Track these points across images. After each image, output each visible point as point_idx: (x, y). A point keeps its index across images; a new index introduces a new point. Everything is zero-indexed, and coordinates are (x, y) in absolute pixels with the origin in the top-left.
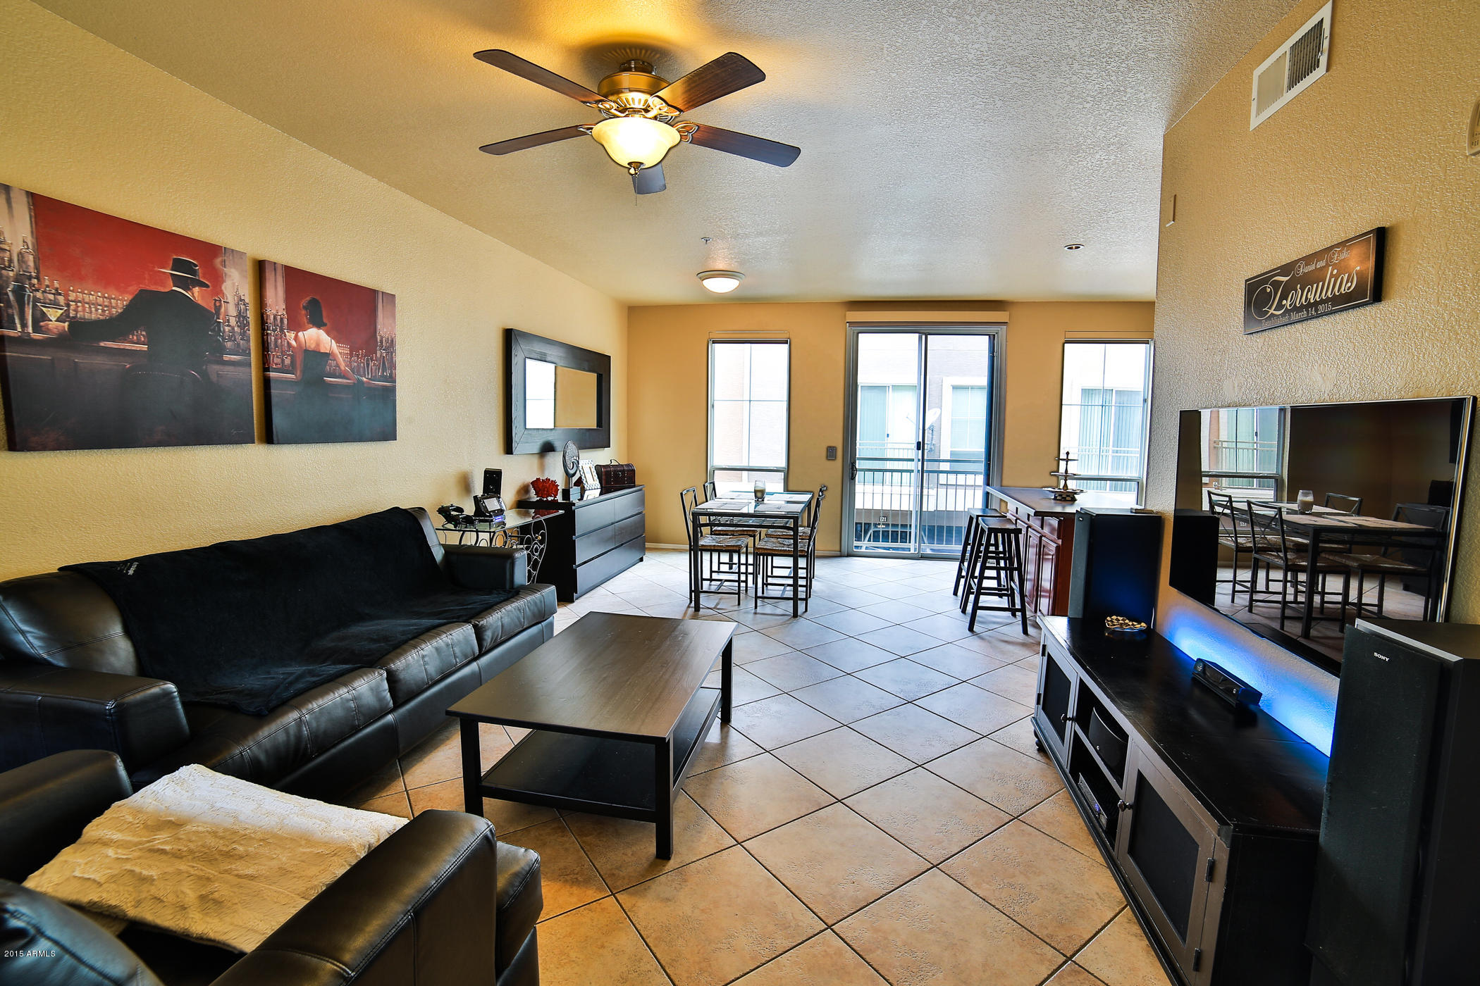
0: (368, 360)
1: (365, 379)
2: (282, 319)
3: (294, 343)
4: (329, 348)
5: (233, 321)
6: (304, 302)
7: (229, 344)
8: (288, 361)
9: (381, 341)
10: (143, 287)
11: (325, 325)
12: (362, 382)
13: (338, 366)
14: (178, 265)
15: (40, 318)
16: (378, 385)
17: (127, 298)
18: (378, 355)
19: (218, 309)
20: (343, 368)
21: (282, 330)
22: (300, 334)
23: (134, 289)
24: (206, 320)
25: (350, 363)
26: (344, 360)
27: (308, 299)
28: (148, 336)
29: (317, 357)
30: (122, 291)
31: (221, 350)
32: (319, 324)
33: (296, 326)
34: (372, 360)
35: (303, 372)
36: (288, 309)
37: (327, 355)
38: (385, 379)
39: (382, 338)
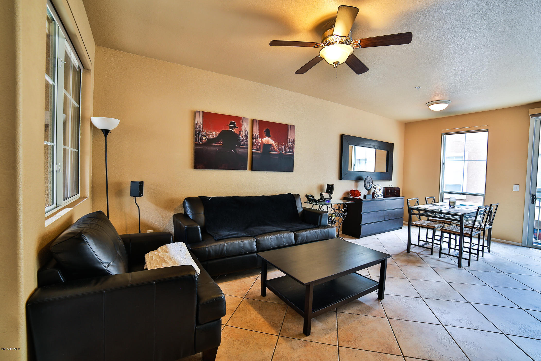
0: (284, 146)
1: (283, 152)
2: (257, 135)
3: (261, 142)
4: (271, 143)
5: (244, 137)
6: (264, 130)
7: (242, 143)
8: (258, 147)
9: (289, 140)
10: (223, 130)
11: (271, 136)
12: (282, 153)
13: (274, 148)
14: (232, 123)
15: (202, 139)
16: (288, 154)
17: (219, 132)
18: (288, 145)
19: (240, 134)
20: (276, 149)
21: (257, 138)
22: (263, 139)
23: (221, 130)
24: (237, 136)
25: (278, 147)
26: (276, 147)
27: (266, 129)
28: (223, 142)
29: (267, 147)
30: (218, 131)
31: (240, 144)
32: (268, 136)
33: (261, 137)
34: (286, 146)
35: (263, 150)
36: (259, 132)
37: (271, 145)
38: (290, 152)
39: (290, 139)
